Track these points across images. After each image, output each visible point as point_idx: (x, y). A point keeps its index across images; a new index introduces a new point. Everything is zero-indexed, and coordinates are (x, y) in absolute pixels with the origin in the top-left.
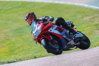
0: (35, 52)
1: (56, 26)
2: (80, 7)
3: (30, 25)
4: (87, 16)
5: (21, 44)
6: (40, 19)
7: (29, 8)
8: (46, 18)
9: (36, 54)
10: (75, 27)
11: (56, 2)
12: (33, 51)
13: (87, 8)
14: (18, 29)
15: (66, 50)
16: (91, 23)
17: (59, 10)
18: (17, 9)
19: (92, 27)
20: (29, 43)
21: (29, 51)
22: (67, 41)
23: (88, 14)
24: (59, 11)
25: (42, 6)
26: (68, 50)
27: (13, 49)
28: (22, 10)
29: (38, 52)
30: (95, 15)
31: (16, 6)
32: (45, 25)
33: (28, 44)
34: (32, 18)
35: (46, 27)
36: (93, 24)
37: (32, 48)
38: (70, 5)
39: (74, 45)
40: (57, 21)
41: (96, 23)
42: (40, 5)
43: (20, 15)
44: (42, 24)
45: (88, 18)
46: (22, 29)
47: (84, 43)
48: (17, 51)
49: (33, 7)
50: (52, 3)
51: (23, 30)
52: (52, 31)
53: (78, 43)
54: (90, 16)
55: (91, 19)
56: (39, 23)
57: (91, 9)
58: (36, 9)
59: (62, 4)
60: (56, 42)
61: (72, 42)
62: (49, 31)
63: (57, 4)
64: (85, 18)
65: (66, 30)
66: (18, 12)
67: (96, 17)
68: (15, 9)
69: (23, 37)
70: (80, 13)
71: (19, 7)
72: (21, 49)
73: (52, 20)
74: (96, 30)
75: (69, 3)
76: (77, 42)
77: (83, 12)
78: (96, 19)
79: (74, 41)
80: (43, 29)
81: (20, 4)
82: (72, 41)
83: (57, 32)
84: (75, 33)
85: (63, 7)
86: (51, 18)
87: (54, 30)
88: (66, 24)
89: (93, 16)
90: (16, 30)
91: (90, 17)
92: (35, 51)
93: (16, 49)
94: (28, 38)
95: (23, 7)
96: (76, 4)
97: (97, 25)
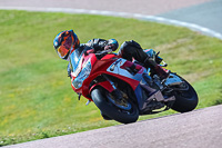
0: (46, 125)
1: (124, 61)
2: (147, 23)
3: (66, 58)
4: (162, 43)
5: (13, 106)
6: (88, 44)
7: (32, 26)
8: (101, 43)
9: (48, 129)
11: (94, 12)
12: (40, 121)
13: (163, 26)
16: (170, 59)
17: (100, 29)
18: (6, 28)
20: (31, 104)
21: (33, 120)
22: (149, 94)
23: (164, 39)
25: (60, 21)
26: (149, 112)
28: (15, 31)
29: (52, 125)
30: (180, 41)
31: (3, 21)
32: (99, 57)
33: (29, 107)
34: (69, 42)
35: (101, 63)
36: (176, 60)
37: (38, 115)
38: (124, 19)
39: (162, 102)
40: (125, 50)
41: (182, 58)
42: (56, 19)
43: (11, 40)
44: (91, 56)
45: (164, 47)
46: (16, 72)
48: (6, 121)
49: (42, 23)
50: (82, 15)
51: (18, 75)
52: (115, 72)
53: (171, 99)
54: (168, 42)
55: (170, 49)
56: (86, 54)
57: (172, 28)
58: (48, 28)
60: (125, 95)
61: (159, 96)
62: (108, 70)
63: (94, 16)
64: (158, 48)
65: (144, 69)
66: (8, 33)
67: (182, 45)
69: (18, 90)
70: (147, 36)
71: (10, 23)
72: (14, 118)
73: (115, 47)
75: (122, 14)
76: (169, 96)
77: (154, 35)
78: (183, 49)
79: (163, 93)
81: (12, 16)
82: (159, 93)
83: (125, 73)
84: (165, 75)
85: (108, 22)
86: (111, 42)
87: (118, 69)
88: (145, 55)
89: (175, 44)
91: (169, 46)
92: (45, 121)
93: (2, 118)
94: (30, 93)
95: (19, 24)
96: (137, 16)
97: (184, 63)
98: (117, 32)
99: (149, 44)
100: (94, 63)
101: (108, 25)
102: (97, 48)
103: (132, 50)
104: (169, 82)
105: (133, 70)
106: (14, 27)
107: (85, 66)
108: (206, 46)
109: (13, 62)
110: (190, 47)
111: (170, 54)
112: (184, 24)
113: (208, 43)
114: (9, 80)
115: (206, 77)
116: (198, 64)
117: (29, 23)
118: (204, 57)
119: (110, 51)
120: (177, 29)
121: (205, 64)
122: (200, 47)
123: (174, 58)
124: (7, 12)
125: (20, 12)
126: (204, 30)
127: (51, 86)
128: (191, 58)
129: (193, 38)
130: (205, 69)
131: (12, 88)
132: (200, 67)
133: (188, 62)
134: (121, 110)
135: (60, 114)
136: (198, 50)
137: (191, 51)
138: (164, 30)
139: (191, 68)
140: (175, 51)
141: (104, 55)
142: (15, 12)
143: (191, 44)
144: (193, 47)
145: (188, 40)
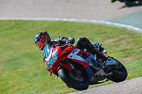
0: (37, 92)
1: (79, 50)
2: (100, 26)
4: (109, 38)
5: (16, 81)
7: (26, 29)
8: (64, 40)
10: (105, 51)
11: (65, 20)
12: (33, 90)
13: (110, 27)
14: (12, 60)
15: (93, 84)
16: (115, 48)
18: (10, 31)
19: (118, 53)
20: (27, 79)
21: (28, 90)
22: (95, 71)
23: (111, 36)
24: (69, 32)
25: (44, 26)
27: (4, 88)
29: (41, 92)
30: (120, 36)
31: (7, 27)
32: (63, 49)
33: (26, 81)
35: (64, 52)
36: (119, 49)
37: (32, 86)
38: (85, 24)
39: (104, 76)
40: (79, 43)
41: (123, 47)
42: (41, 25)
43: (13, 39)
44: (58, 48)
45: (111, 40)
46: (17, 59)
47: (118, 74)
48: (11, 90)
49: (32, 28)
50: (58, 22)
51: (18, 61)
52: (73, 58)
53: (110, 74)
54: (114, 37)
55: (115, 42)
57: (115, 28)
59: (73, 23)
60: (80, 72)
62: (69, 57)
63: (66, 22)
64: (107, 41)
65: (92, 55)
66: (11, 35)
67: (122, 39)
68: (6, 31)
69: (18, 70)
70: (100, 34)
71: (12, 28)
72: (16, 88)
73: (72, 42)
74: (124, 57)
75: (84, 20)
77: (104, 33)
78: (123, 41)
80: (61, 55)
81: (13, 24)
82: (102, 70)
83: (79, 58)
84: (105, 59)
85: (75, 26)
87: (75, 56)
89: (118, 38)
90: (9, 61)
91: (114, 40)
92: (36, 89)
93: (9, 88)
94: (26, 72)
95: (18, 28)
96: (93, 21)
97: (124, 51)
98: (80, 32)
99: (101, 39)
100: (59, 52)
101: (75, 28)
102: (61, 43)
103: (84, 43)
104: (108, 63)
105: (84, 56)
106: (15, 31)
107: (54, 54)
108: (138, 39)
109: (15, 53)
110: (128, 40)
111: (115, 45)
112: (123, 26)
113: (139, 37)
114: (13, 64)
115: (138, 59)
116: (133, 51)
117: (25, 28)
118: (137, 46)
119: (69, 45)
120: (119, 29)
121: (138, 50)
122: (134, 40)
123: (117, 47)
124: (10, 21)
125: (19, 21)
126: (136, 29)
127: (39, 68)
128: (128, 47)
129: (129, 34)
130: (138, 54)
131: (15, 69)
132: (134, 52)
133: (127, 49)
134: (78, 82)
135: (45, 85)
136: (133, 42)
137: (129, 43)
138: (111, 29)
139: (128, 53)
140: (118, 43)
141: (66, 47)
142: (15, 21)
143: (128, 38)
144: (129, 40)
145: (126, 36)
